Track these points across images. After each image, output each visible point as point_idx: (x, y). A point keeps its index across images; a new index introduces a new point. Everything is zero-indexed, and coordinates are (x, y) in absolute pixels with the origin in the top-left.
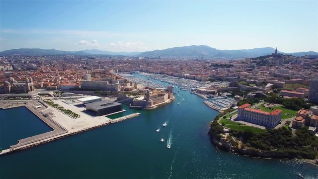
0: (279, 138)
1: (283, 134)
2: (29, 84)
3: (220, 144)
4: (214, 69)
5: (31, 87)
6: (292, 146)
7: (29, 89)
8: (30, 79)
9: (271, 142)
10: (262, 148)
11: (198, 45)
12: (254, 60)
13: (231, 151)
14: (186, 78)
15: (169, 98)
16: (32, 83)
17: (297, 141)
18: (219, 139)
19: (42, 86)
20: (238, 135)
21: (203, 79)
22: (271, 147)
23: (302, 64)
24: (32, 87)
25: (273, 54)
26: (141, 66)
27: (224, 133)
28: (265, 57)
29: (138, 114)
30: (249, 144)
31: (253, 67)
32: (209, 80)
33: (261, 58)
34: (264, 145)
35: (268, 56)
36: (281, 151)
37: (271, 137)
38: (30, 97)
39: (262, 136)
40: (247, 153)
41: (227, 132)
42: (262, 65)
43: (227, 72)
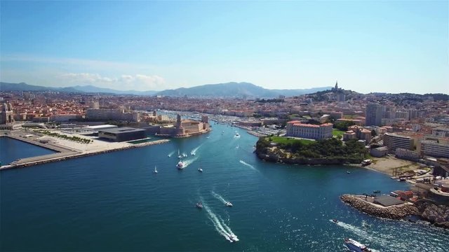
0: (329, 147)
1: (333, 144)
2: (7, 112)
3: (267, 156)
4: (260, 105)
5: (10, 117)
6: (341, 153)
7: (7, 118)
8: (9, 106)
9: (321, 151)
10: (311, 156)
11: (238, 82)
12: (310, 96)
13: (279, 161)
14: (225, 114)
15: (204, 128)
16: (12, 111)
17: (346, 149)
18: (266, 152)
19: (25, 118)
20: (287, 147)
21: (246, 115)
22: (321, 156)
23: (365, 99)
24: (12, 117)
25: (333, 88)
26: (162, 103)
27: (272, 146)
28: (324, 92)
29: (167, 140)
30: (298, 154)
31: (309, 102)
32: (254, 116)
33: (319, 93)
34: (313, 153)
35: (328, 91)
36: (330, 158)
37: (321, 147)
38: (10, 128)
39: (310, 146)
40: (296, 162)
41: (274, 146)
42: (320, 101)
43: (276, 107)
